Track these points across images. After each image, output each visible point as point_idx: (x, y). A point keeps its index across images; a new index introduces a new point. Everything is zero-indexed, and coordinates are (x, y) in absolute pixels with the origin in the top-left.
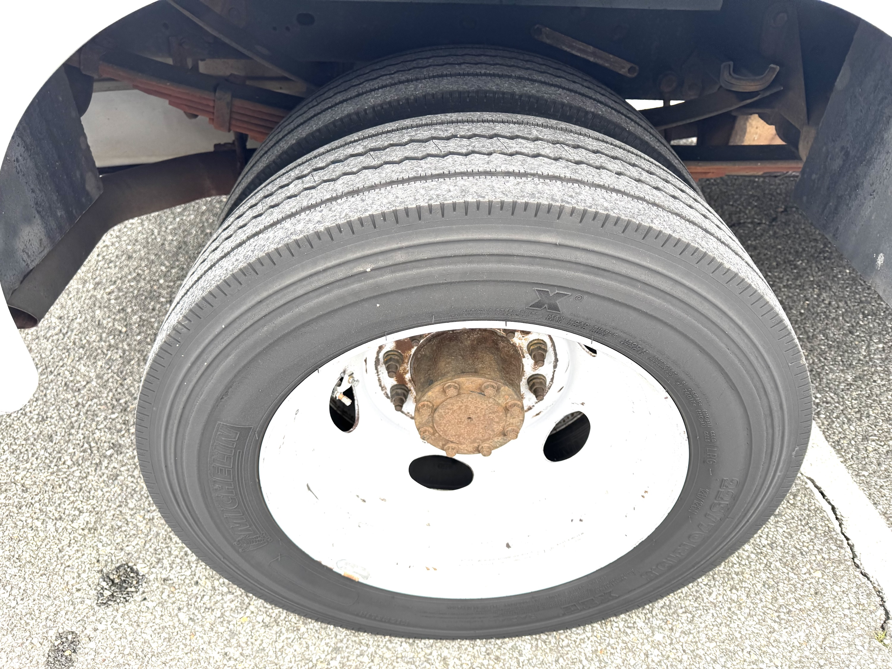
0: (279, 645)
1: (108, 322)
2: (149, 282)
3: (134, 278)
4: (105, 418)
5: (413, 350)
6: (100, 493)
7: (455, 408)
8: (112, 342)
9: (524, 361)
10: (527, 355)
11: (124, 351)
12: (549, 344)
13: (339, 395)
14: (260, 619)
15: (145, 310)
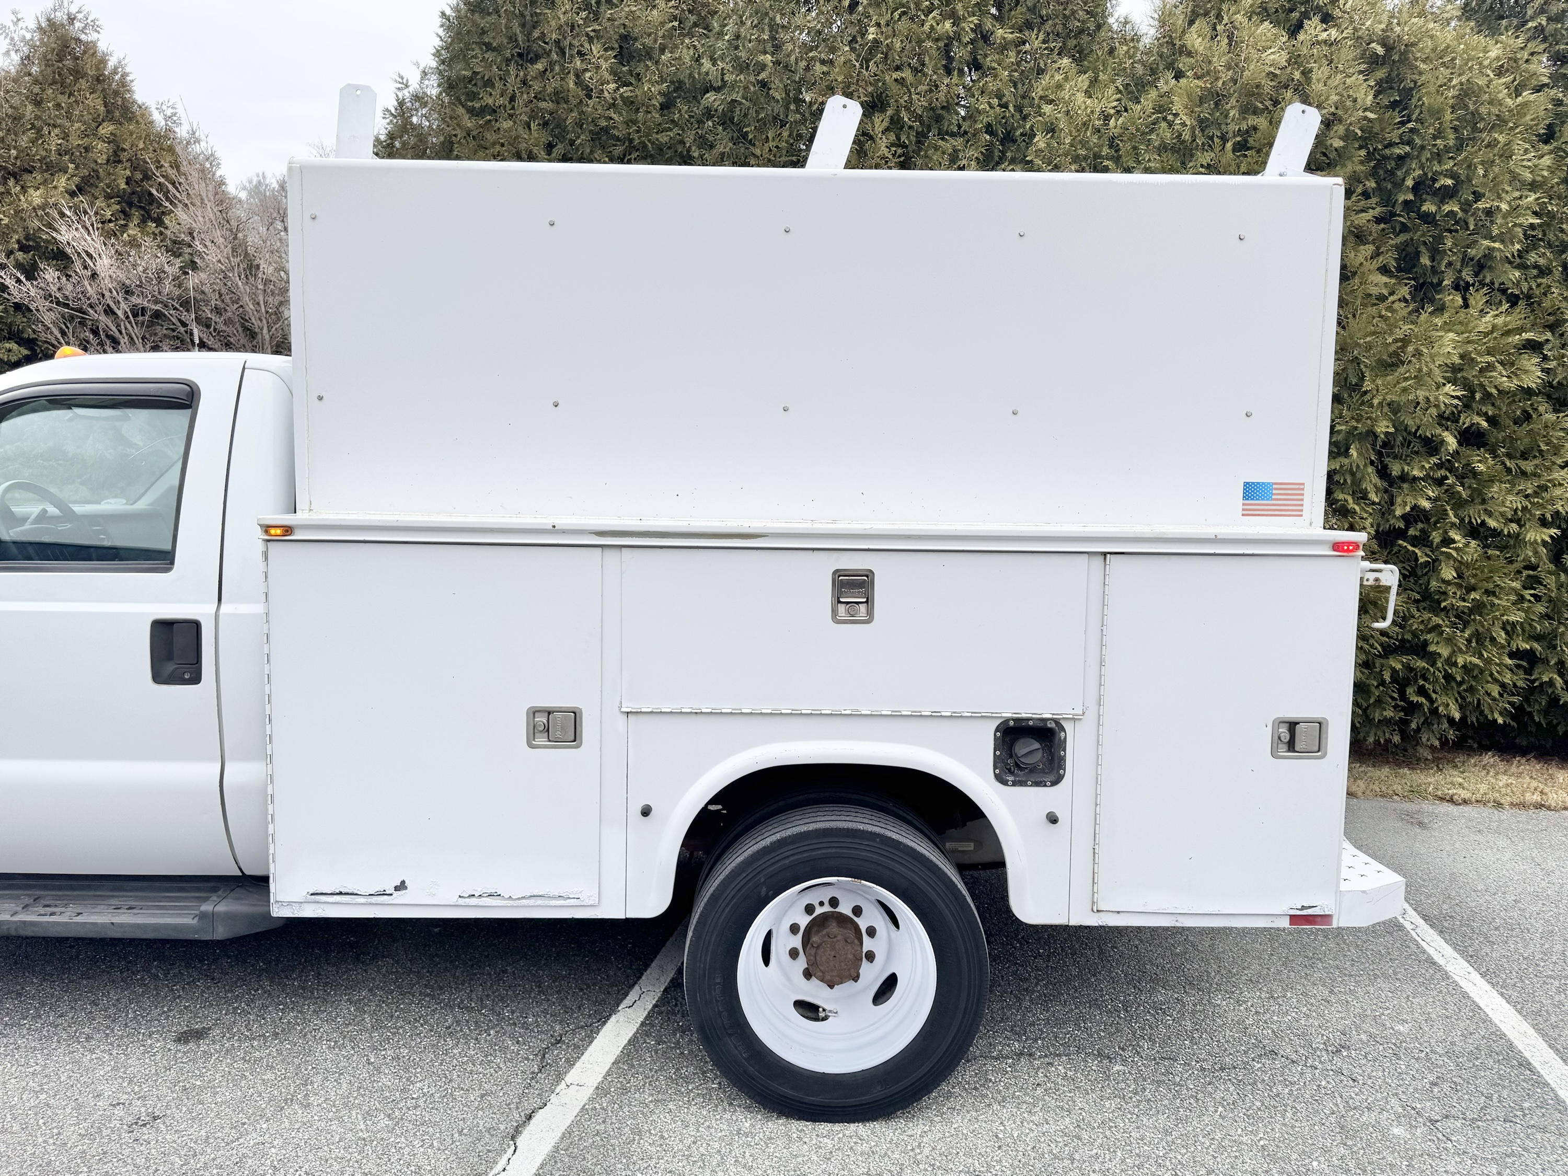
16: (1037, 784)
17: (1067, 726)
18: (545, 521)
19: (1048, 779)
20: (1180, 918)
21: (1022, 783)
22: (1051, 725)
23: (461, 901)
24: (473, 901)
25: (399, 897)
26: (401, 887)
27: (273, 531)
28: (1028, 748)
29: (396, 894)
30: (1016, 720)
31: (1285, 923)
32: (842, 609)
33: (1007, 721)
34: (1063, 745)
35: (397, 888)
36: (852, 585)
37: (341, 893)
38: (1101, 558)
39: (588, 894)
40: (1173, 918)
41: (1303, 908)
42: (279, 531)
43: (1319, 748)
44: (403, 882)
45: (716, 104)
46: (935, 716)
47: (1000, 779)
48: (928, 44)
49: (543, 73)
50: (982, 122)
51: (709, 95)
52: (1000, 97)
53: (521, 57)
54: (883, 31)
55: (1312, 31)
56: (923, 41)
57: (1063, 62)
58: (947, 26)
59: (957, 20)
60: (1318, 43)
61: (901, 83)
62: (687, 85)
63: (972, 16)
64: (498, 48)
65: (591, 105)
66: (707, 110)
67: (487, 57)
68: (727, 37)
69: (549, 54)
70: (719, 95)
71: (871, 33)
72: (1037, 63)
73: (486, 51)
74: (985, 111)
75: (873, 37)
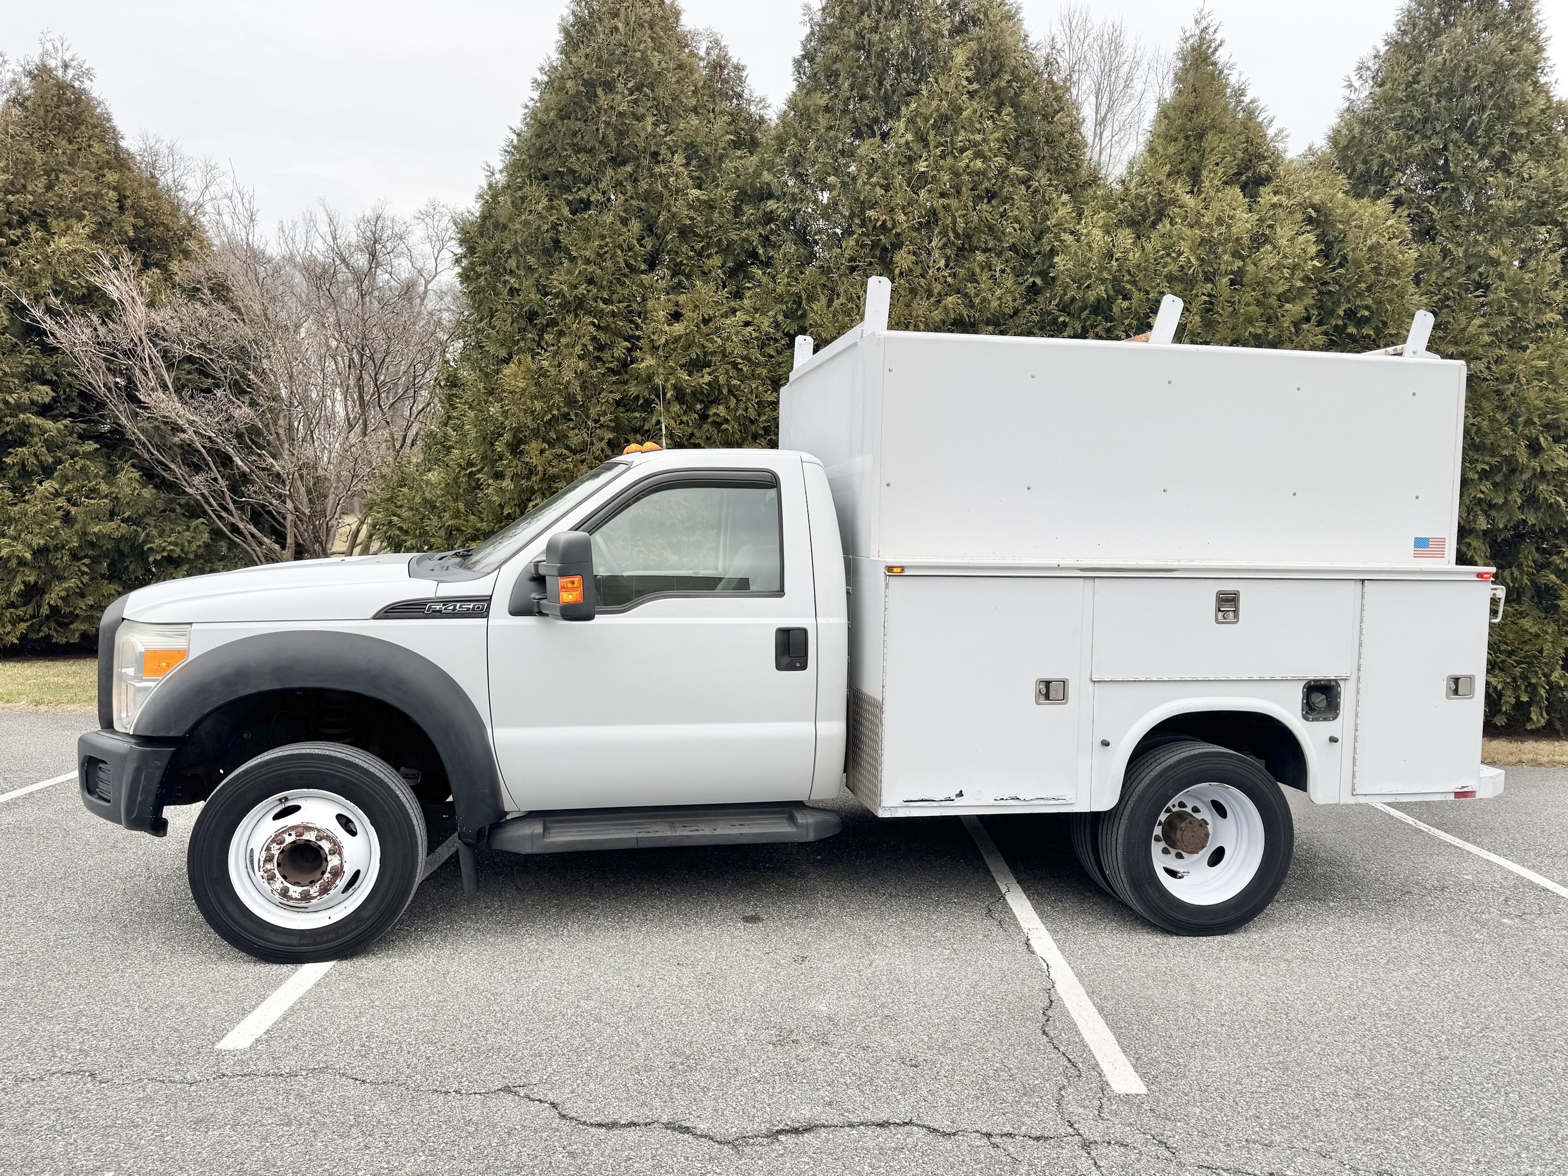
16: (1325, 720)
17: (1341, 683)
18: (1054, 562)
19: (1331, 716)
20: (1398, 797)
21: (1317, 720)
22: (1333, 683)
23: (996, 803)
24: (1003, 803)
25: (959, 801)
26: (961, 794)
27: (895, 570)
28: (1319, 700)
29: (956, 799)
30: (1315, 681)
31: (1452, 797)
32: (1220, 614)
33: (1310, 681)
34: (1338, 695)
35: (957, 796)
36: (1227, 600)
37: (922, 800)
38: (1360, 583)
39: (1070, 796)
40: (1394, 797)
41: (1463, 787)
42: (899, 570)
43: (1470, 693)
44: (961, 791)
45: (780, 211)
46: (1272, 680)
47: (1306, 718)
48: (966, 178)
49: (631, 175)
50: (1008, 242)
51: (770, 202)
52: (1019, 222)
53: (613, 160)
54: (930, 165)
55: (1266, 196)
56: (961, 175)
57: (1065, 197)
58: (979, 164)
59: (985, 159)
60: (1274, 206)
61: (946, 208)
62: (749, 192)
63: (995, 156)
64: (591, 150)
65: (679, 206)
66: (765, 214)
67: (580, 156)
68: (786, 155)
69: (637, 159)
70: (781, 203)
71: (922, 166)
72: (1043, 196)
73: (579, 152)
74: (1010, 234)
75: (923, 169)
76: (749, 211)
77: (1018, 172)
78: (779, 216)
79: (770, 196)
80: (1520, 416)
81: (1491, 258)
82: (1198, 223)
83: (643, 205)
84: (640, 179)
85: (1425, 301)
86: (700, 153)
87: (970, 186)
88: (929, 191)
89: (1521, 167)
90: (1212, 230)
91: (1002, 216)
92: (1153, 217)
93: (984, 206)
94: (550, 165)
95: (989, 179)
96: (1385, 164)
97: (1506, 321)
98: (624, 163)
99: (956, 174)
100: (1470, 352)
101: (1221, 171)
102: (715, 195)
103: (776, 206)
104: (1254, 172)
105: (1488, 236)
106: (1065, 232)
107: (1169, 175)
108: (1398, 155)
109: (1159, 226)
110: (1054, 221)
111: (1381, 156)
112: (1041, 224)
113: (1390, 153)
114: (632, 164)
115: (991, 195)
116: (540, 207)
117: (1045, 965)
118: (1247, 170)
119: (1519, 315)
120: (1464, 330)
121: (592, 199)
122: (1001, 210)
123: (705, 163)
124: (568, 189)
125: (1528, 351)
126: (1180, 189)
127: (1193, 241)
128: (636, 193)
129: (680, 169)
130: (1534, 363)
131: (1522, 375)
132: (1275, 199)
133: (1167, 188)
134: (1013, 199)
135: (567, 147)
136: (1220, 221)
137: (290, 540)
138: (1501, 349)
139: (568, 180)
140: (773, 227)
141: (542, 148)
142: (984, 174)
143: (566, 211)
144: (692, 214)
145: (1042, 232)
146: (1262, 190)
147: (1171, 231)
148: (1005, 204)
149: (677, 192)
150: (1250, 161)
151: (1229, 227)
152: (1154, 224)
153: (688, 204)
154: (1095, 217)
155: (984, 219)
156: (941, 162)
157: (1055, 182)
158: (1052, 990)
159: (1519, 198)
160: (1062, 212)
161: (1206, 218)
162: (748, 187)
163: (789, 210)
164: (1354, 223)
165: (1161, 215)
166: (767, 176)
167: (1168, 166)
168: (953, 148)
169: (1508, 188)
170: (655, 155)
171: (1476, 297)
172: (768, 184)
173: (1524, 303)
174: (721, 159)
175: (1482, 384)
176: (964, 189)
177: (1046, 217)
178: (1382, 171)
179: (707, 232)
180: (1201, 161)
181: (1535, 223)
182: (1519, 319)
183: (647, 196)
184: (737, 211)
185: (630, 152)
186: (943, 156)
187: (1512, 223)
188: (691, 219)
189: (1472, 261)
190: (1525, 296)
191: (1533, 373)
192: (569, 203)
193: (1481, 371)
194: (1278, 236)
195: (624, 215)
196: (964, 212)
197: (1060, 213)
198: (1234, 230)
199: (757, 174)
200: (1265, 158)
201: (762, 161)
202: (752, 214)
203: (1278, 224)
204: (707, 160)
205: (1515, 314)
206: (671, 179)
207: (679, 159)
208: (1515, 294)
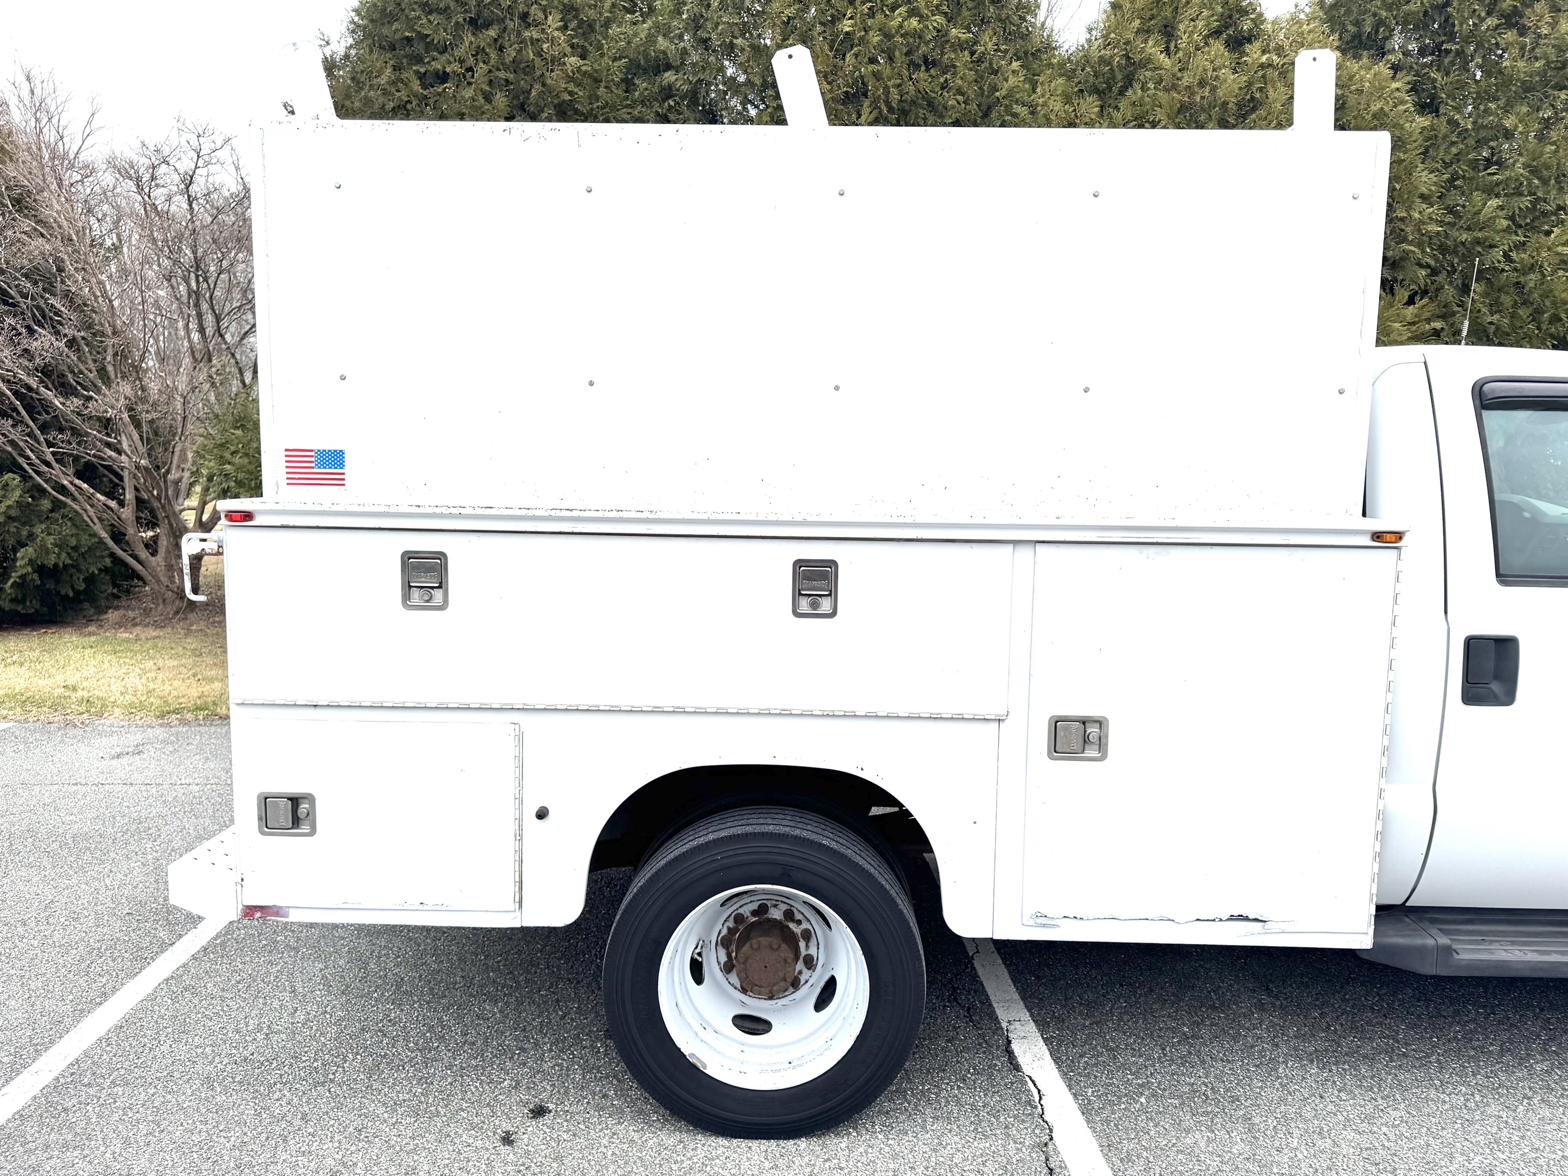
0: (644, 1139)
1: (501, 981)
2: (529, 955)
3: (516, 952)
4: (511, 1034)
5: (737, 935)
6: (515, 1071)
7: (758, 958)
8: (507, 992)
9: (800, 943)
10: (801, 940)
11: (517, 998)
12: (813, 932)
13: (696, 956)
14: (631, 1128)
15: (529, 972)
45: (679, 83)
48: (899, 39)
49: (496, 40)
50: (950, 117)
51: (667, 74)
52: (963, 94)
53: (473, 22)
54: (856, 24)
55: (1254, 54)
56: (894, 37)
57: (1015, 65)
58: (914, 22)
59: (922, 18)
60: (1262, 66)
61: (877, 75)
62: (642, 62)
63: (934, 15)
64: (445, 10)
65: (554, 78)
66: (663, 89)
67: (432, 19)
68: (684, 17)
69: (503, 20)
70: (680, 75)
71: (846, 26)
72: (991, 64)
73: (430, 13)
74: (953, 107)
75: (847, 29)
76: (642, 84)
77: (960, 35)
78: (678, 90)
79: (668, 67)
80: (1544, 313)
81: (1506, 129)
82: (1174, 87)
83: (511, 77)
84: (507, 44)
85: (1435, 179)
86: (582, 16)
87: (905, 50)
88: (856, 56)
89: (1538, 21)
90: (1193, 94)
91: (943, 88)
92: (1120, 84)
93: (921, 75)
94: (397, 30)
95: (927, 43)
96: (1380, 23)
97: (1526, 201)
98: (487, 25)
99: (888, 36)
100: (1486, 238)
101: (1200, 24)
102: (600, 65)
103: (675, 77)
104: (1236, 29)
105: (1502, 103)
106: (1017, 102)
107: (1138, 31)
108: (1395, 13)
109: (1129, 92)
110: (1004, 92)
111: (1375, 15)
112: (988, 97)
113: (1386, 11)
114: (496, 27)
115: (929, 63)
116: (383, 80)
117: (1035, 1092)
118: (1227, 28)
119: (1540, 194)
120: (1478, 213)
121: (448, 70)
122: (942, 80)
123: (587, 28)
124: (419, 60)
125: (1553, 236)
126: (1153, 48)
127: (1171, 107)
128: (502, 64)
129: (556, 34)
130: (1560, 249)
131: (1546, 264)
132: (1264, 59)
133: (1136, 48)
134: (954, 66)
135: (415, 7)
136: (1202, 83)
137: (129, 496)
138: (1518, 235)
139: (419, 48)
140: (672, 103)
141: (385, 10)
142: (920, 37)
143: (416, 86)
144: (571, 87)
145: (989, 108)
146: (1248, 48)
147: (1142, 98)
148: (944, 73)
149: (553, 62)
150: (1230, 17)
151: (1214, 89)
152: (1121, 93)
153: (568, 76)
154: (1053, 84)
155: (921, 90)
156: (870, 22)
157: (1004, 47)
158: (1050, 1146)
159: (1536, 59)
160: (1012, 81)
161: (1184, 80)
162: (641, 57)
163: (691, 83)
164: (1353, 88)
165: (1129, 81)
166: (662, 43)
167: (1138, 22)
168: (883, 5)
169: (1523, 48)
170: (524, 16)
171: (1489, 174)
172: (664, 53)
173: (1545, 182)
174: (607, 24)
175: (1501, 276)
176: (897, 53)
177: (995, 89)
178: (1377, 32)
179: (592, 109)
180: (1174, 18)
181: (1553, 88)
182: (1538, 199)
183: (515, 66)
184: (628, 84)
185: (492, 12)
186: (872, 14)
187: (1528, 88)
188: (571, 93)
189: (1483, 134)
190: (1545, 172)
191: (1557, 262)
192: (421, 77)
193: (1499, 262)
194: (1270, 100)
195: (488, 88)
196: (899, 81)
197: (1010, 82)
198: (1220, 93)
199: (651, 39)
200: (1247, 13)
201: (657, 26)
202: (646, 89)
203: (1269, 86)
204: (591, 27)
205: (1535, 194)
206: (545, 46)
207: (553, 21)
208: (1534, 171)
